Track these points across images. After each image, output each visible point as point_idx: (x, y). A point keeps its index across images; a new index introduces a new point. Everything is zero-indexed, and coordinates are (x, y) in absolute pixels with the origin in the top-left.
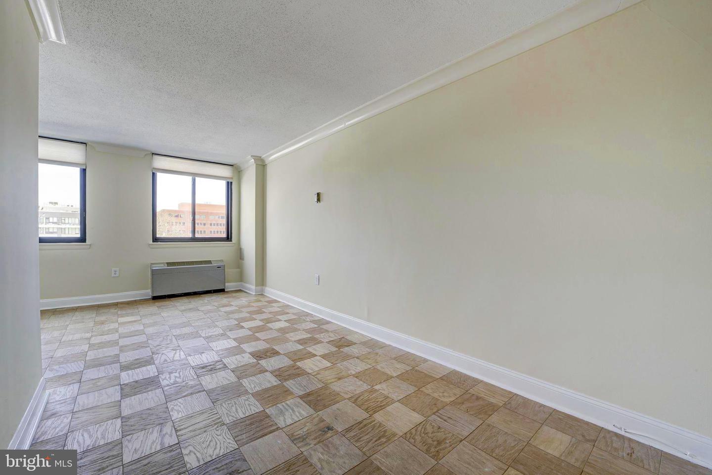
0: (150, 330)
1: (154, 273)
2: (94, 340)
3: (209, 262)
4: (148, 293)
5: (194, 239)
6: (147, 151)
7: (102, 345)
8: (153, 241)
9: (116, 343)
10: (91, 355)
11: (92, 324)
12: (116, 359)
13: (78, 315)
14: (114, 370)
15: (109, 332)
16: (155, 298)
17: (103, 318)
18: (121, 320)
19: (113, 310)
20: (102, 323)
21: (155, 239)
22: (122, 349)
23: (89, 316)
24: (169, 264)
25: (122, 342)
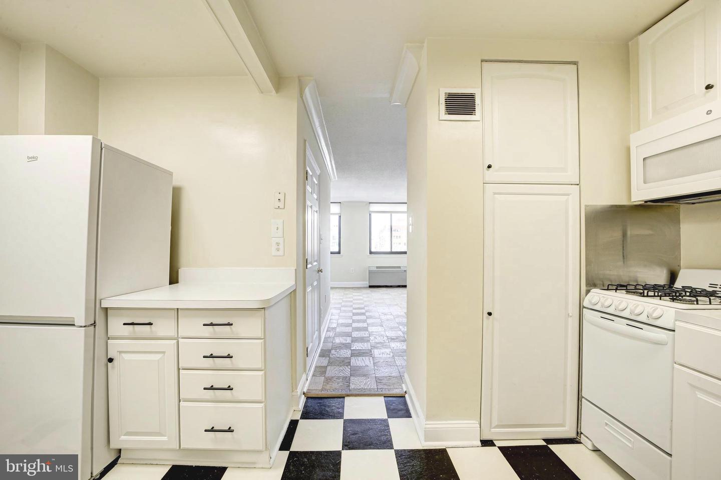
0: (365, 299)
1: (370, 272)
2: (344, 299)
3: (400, 267)
4: (367, 284)
5: (392, 253)
6: (365, 202)
7: (346, 301)
8: (370, 254)
9: (351, 301)
10: (343, 304)
11: (343, 294)
12: (351, 306)
13: (338, 290)
14: (351, 309)
15: (350, 298)
16: (371, 287)
17: (347, 292)
18: (354, 294)
19: (351, 290)
20: (347, 294)
21: (371, 253)
22: (354, 304)
23: (342, 291)
24: (377, 267)
25: (354, 302)
